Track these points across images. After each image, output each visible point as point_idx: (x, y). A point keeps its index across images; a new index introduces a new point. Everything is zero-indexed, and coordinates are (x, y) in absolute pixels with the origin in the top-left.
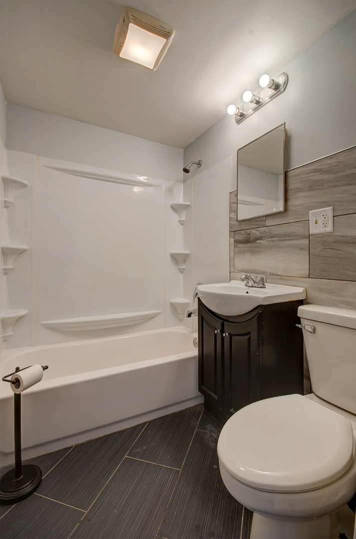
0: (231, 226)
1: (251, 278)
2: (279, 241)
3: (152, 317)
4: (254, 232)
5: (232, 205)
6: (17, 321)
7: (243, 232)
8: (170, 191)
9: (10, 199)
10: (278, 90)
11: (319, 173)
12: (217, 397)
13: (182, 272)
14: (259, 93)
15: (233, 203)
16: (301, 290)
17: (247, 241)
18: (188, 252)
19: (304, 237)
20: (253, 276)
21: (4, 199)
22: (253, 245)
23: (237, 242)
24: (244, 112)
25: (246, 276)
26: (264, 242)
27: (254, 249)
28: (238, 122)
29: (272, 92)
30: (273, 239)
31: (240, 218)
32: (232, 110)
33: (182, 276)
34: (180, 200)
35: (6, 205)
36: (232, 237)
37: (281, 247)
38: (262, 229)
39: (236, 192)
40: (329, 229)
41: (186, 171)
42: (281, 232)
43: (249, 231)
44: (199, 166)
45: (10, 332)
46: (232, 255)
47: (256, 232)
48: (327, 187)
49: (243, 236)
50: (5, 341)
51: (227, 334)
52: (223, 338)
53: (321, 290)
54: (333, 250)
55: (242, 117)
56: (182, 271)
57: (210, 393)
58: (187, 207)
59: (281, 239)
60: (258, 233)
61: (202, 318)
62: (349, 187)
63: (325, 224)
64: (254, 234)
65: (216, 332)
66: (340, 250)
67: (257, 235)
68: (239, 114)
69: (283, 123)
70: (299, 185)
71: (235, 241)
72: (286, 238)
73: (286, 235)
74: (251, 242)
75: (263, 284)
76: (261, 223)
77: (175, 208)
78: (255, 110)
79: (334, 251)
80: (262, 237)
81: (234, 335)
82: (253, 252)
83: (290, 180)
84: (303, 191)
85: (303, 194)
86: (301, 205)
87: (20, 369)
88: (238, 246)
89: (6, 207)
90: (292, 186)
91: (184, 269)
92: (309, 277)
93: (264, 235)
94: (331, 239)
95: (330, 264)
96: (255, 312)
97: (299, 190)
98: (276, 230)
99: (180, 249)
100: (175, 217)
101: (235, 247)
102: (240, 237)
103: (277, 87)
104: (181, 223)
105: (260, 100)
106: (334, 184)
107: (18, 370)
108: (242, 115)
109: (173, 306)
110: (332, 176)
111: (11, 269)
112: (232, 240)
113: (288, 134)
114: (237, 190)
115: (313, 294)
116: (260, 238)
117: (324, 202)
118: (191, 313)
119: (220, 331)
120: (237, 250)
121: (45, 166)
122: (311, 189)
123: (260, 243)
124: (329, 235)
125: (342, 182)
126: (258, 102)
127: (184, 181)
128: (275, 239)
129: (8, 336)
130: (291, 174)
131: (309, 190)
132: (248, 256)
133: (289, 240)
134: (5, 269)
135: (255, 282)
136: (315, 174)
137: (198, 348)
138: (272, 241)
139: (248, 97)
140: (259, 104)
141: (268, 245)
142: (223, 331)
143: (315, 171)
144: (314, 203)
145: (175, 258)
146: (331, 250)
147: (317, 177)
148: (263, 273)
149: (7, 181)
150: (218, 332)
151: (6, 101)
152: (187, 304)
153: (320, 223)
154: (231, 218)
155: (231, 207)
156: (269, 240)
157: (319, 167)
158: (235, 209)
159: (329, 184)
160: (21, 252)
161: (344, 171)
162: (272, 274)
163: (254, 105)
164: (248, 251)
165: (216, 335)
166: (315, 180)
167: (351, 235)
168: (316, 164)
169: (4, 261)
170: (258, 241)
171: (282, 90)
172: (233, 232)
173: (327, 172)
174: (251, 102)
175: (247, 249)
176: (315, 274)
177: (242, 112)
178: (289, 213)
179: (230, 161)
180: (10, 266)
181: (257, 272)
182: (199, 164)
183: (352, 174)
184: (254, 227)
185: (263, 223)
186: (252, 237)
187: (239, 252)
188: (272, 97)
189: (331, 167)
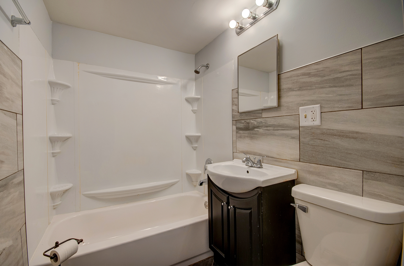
0: (233, 117)
1: (251, 160)
2: (274, 130)
3: (172, 185)
4: (252, 121)
5: (234, 100)
6: (64, 192)
7: (243, 121)
8: (185, 87)
9: (56, 98)
10: (271, 8)
11: (307, 76)
12: (224, 255)
13: (195, 150)
14: (255, 10)
15: (235, 98)
16: (293, 171)
17: (247, 128)
18: (199, 134)
19: (295, 128)
20: (252, 157)
21: (51, 98)
22: (251, 132)
23: (238, 129)
24: (243, 26)
25: (247, 158)
26: (261, 130)
27: (253, 135)
28: (238, 34)
29: (266, 9)
30: (268, 128)
31: (240, 111)
32: (233, 25)
33: (195, 152)
34: (192, 94)
35: (53, 102)
36: (234, 125)
37: (275, 135)
38: (259, 120)
39: (237, 90)
40: (317, 122)
41: (197, 72)
42: (275, 123)
43: (248, 121)
44: (207, 68)
45: (58, 202)
46: (235, 139)
47: (254, 122)
48: (314, 88)
49: (243, 124)
50: (54, 209)
51: (232, 206)
52: (228, 210)
53: (310, 172)
54: (320, 141)
55: (241, 30)
56: (195, 148)
57: (218, 251)
58: (198, 99)
59: (275, 128)
60: (255, 123)
61: (211, 191)
62: (335, 89)
63: (313, 119)
64: (252, 123)
65: (223, 204)
66: (327, 141)
67: (254, 125)
68: (239, 27)
69: (276, 34)
70: (290, 86)
71: (237, 128)
72: (279, 128)
73: (279, 126)
74: (250, 130)
75: (261, 165)
76: (258, 115)
77: (189, 101)
78: (252, 24)
79: (322, 141)
80: (259, 126)
81: (237, 208)
82: (252, 138)
83: (283, 81)
84: (293, 90)
85: (294, 93)
86: (292, 102)
87: (59, 243)
88: (239, 132)
89: (53, 104)
90: (284, 86)
91: (196, 147)
92: (300, 161)
93: (261, 125)
94: (319, 132)
95: (318, 152)
96: (256, 192)
97: (291, 90)
98: (271, 122)
99: (193, 133)
100: (189, 108)
101: (237, 132)
102: (241, 125)
103: (270, 5)
104: (194, 112)
105: (256, 16)
106: (320, 85)
107: (57, 245)
108: (241, 28)
109: (189, 176)
110: (319, 79)
111: (58, 153)
112: (235, 127)
113: (280, 44)
114: (238, 88)
115: (303, 175)
116: (258, 127)
117: (313, 100)
118: (203, 183)
119: (226, 203)
120: (239, 135)
121: (84, 71)
122: (300, 89)
123: (257, 131)
124: (317, 128)
125: (329, 85)
126: (254, 18)
127: (196, 79)
128: (270, 128)
129: (57, 205)
130: (283, 76)
131: (298, 90)
132: (247, 141)
133: (282, 130)
134: (53, 153)
135: (254, 163)
136: (304, 77)
137: (208, 209)
138: (267, 130)
139: (246, 14)
140: (256, 20)
141: (264, 133)
142: (228, 204)
143: (304, 74)
144: (303, 100)
145: (189, 139)
146: (318, 140)
147: (306, 79)
148: (260, 155)
149: (53, 85)
150: (224, 204)
151: (51, 20)
152: (199, 175)
153: (309, 117)
154: (234, 110)
155: (233, 101)
156: (265, 129)
157: (308, 72)
158: (236, 103)
159: (317, 86)
160: (66, 139)
161: (330, 75)
162: (267, 156)
163: (251, 20)
164: (247, 137)
165: (222, 206)
166: (304, 82)
167: (337, 129)
168: (305, 69)
169: (52, 147)
170: (256, 129)
171: (275, 8)
172: (235, 121)
173: (315, 75)
174: (248, 18)
175: (246, 135)
176: (305, 159)
177: (241, 26)
178: (282, 108)
179: (233, 64)
180: (57, 150)
181: (255, 154)
182: (207, 67)
183: (337, 78)
184: (252, 117)
185: (260, 115)
186: (251, 126)
187: (240, 137)
188: (266, 14)
189: (318, 71)
